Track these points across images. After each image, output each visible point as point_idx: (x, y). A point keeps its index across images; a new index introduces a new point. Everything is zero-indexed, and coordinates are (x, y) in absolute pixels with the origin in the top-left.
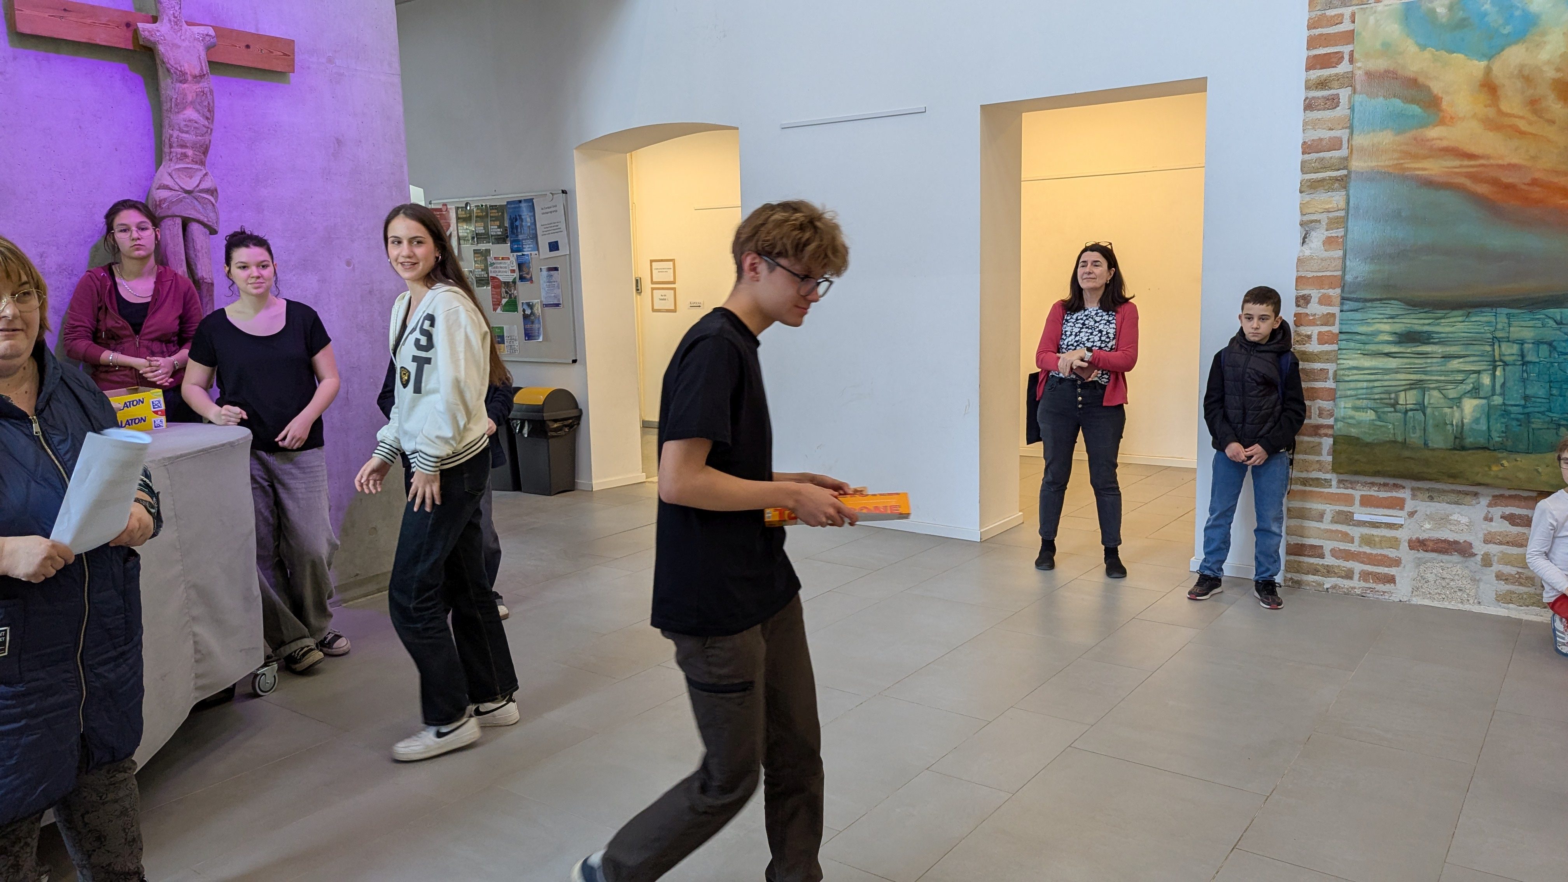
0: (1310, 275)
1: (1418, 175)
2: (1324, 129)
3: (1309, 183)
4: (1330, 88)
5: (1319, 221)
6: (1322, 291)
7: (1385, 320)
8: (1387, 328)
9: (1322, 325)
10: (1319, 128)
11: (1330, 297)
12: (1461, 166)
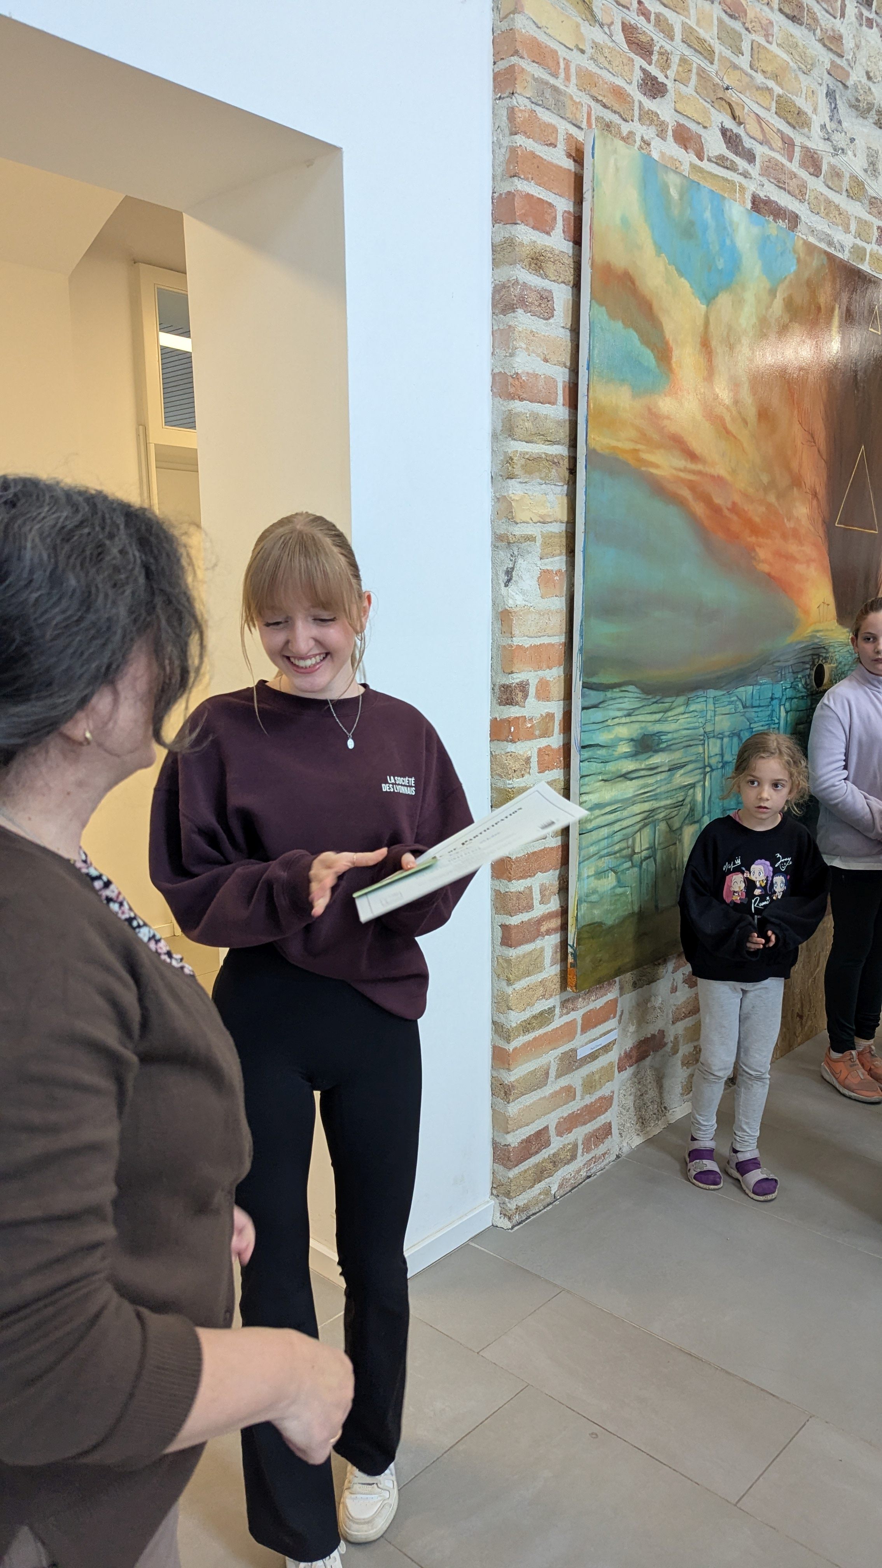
0: (527, 643)
1: (652, 474)
2: (538, 355)
3: (523, 461)
4: (546, 276)
5: (530, 539)
6: (540, 673)
7: (624, 720)
8: (624, 732)
9: (540, 737)
10: (533, 352)
11: (547, 682)
12: (684, 470)
